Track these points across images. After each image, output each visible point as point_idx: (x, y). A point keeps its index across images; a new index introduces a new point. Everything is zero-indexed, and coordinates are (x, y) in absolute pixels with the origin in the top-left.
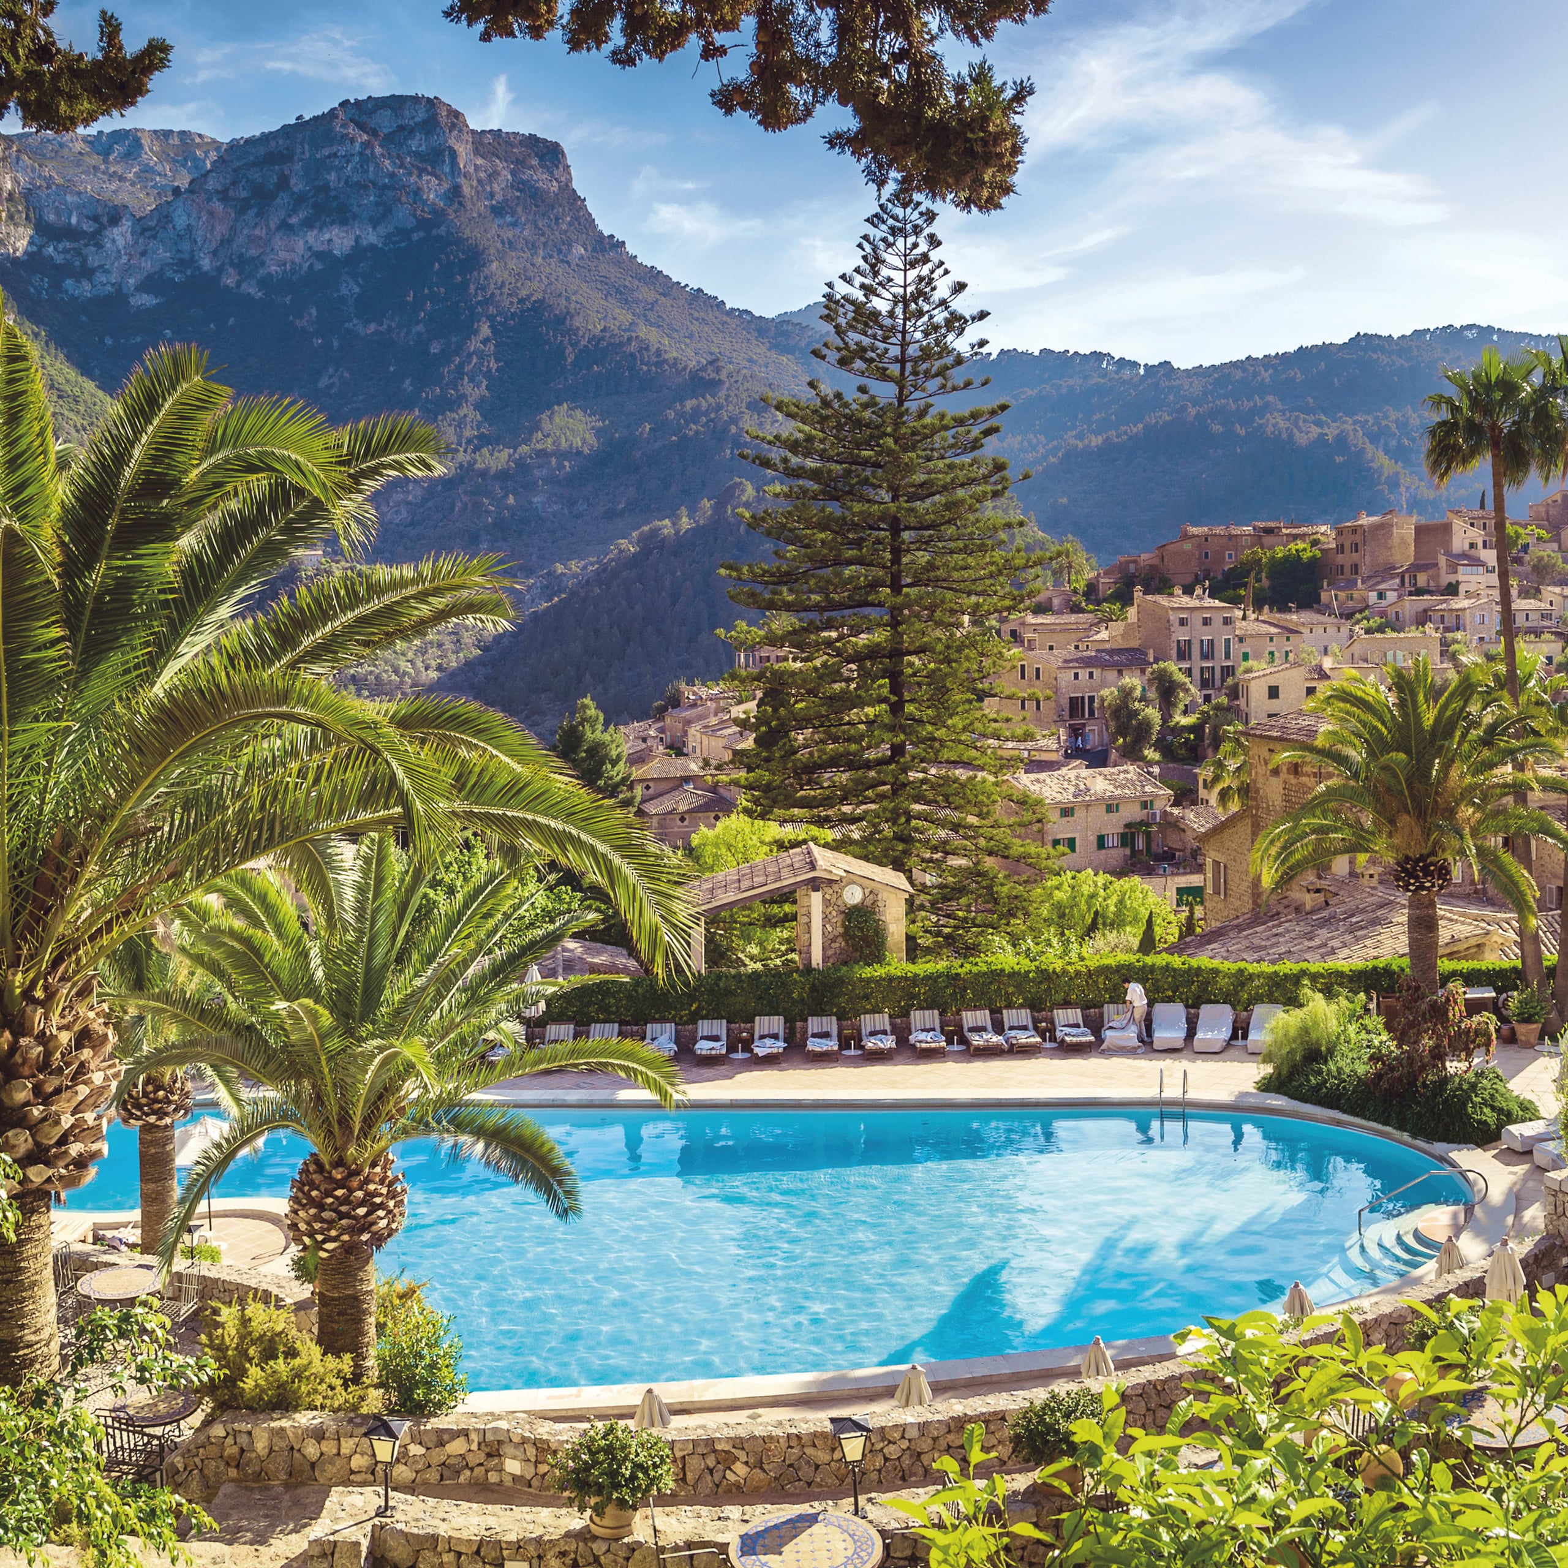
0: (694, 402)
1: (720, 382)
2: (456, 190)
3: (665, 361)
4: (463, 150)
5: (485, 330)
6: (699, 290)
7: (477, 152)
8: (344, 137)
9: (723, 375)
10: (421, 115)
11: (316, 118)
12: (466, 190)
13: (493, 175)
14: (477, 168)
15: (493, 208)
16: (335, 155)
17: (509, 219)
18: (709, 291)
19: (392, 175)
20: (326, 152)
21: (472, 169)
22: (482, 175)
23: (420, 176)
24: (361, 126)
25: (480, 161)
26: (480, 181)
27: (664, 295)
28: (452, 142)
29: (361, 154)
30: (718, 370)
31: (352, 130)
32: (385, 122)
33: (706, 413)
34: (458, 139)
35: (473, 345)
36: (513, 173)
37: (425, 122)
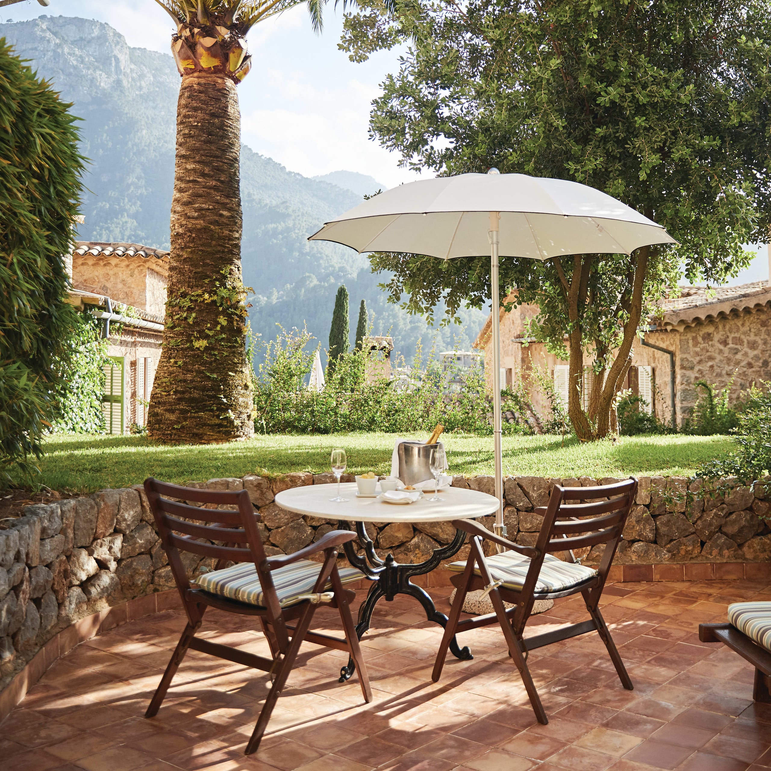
0: (273, 225)
1: (289, 215)
2: (118, 82)
3: (253, 200)
4: (123, 58)
5: (138, 171)
6: (270, 159)
7: (132, 60)
8: (43, 38)
9: (290, 211)
10: (96, 32)
11: (22, 23)
12: (125, 83)
13: (142, 76)
14: (132, 71)
15: (141, 96)
16: (35, 49)
17: (151, 104)
18: (276, 160)
19: (75, 68)
20: (30, 46)
21: (128, 71)
22: (134, 75)
23: (94, 71)
24: (55, 34)
25: (133, 66)
26: (133, 79)
27: (248, 159)
28: (116, 52)
29: (54, 51)
30: (287, 208)
31: (48, 35)
32: (72, 32)
33: (281, 233)
34: (121, 51)
35: (131, 179)
36: (154, 76)
37: (99, 38)
